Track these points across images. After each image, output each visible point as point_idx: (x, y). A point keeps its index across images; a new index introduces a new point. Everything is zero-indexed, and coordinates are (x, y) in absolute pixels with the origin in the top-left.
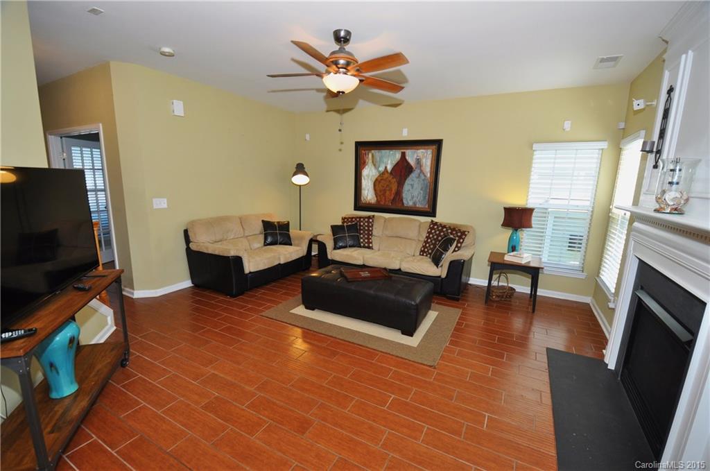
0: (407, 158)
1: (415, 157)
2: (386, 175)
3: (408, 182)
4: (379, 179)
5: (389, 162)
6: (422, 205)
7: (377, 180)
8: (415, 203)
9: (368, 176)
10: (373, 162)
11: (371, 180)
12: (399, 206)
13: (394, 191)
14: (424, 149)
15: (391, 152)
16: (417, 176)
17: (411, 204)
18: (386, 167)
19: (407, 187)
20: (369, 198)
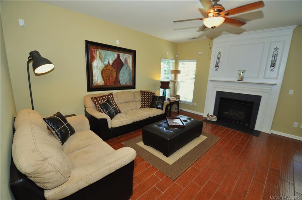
0: (121, 58)
1: (124, 58)
2: (109, 67)
3: (122, 71)
4: (105, 69)
5: (111, 59)
6: (129, 83)
7: (103, 70)
8: (126, 83)
9: (97, 67)
10: (100, 58)
11: (99, 69)
12: (118, 85)
13: (114, 77)
14: (129, 54)
15: (112, 53)
16: (126, 68)
17: (124, 83)
18: (109, 62)
19: (121, 74)
20: (98, 82)
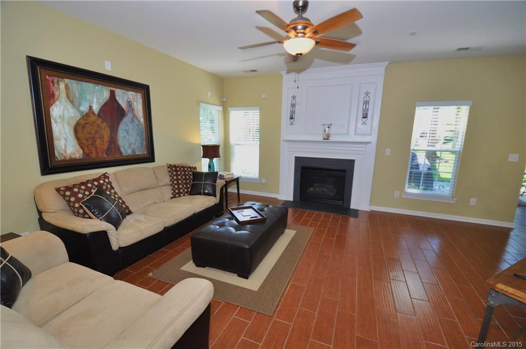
0: (117, 98)
1: (126, 99)
2: (93, 118)
3: (122, 127)
4: (83, 122)
5: (95, 100)
6: (141, 151)
7: (78, 124)
8: (133, 151)
9: (62, 117)
10: (68, 97)
11: (69, 123)
12: (116, 157)
13: (106, 139)
14: (134, 92)
15: (97, 88)
16: (131, 120)
17: (129, 152)
18: (91, 107)
19: (121, 133)
20: (68, 152)
